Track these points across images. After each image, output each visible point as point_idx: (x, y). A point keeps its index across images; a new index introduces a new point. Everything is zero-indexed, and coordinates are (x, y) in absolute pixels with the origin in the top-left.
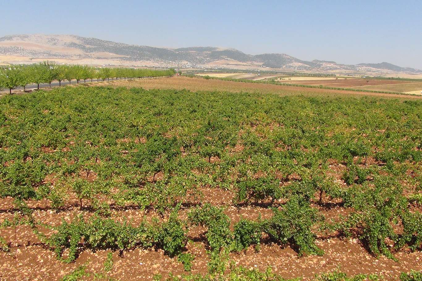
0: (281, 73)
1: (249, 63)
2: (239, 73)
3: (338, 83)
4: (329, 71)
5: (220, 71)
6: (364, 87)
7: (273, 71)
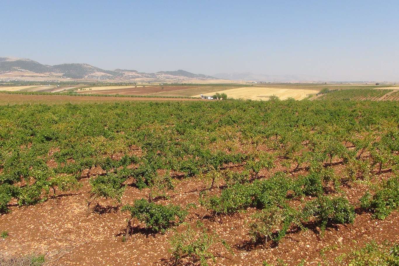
0: (83, 83)
1: (48, 74)
2: (36, 85)
3: (137, 91)
4: (131, 80)
5: (12, 83)
6: (159, 94)
7: (74, 81)
